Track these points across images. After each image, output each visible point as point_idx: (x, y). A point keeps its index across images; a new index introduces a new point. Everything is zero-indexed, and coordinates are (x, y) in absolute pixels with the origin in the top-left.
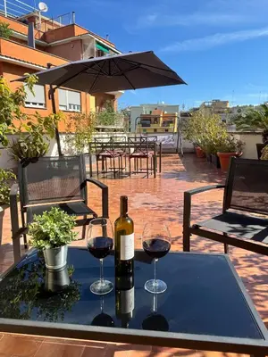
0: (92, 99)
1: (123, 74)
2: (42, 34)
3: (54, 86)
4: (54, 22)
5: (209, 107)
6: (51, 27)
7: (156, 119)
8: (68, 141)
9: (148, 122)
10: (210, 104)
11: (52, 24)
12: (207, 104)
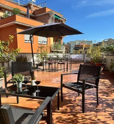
0: (52, 39)
1: (58, 30)
2: (33, 12)
3: (32, 35)
4: (38, 6)
5: (106, 42)
6: (37, 8)
7: (82, 47)
8: (37, 57)
9: (78, 48)
10: (107, 40)
11: (37, 7)
12: (105, 40)
